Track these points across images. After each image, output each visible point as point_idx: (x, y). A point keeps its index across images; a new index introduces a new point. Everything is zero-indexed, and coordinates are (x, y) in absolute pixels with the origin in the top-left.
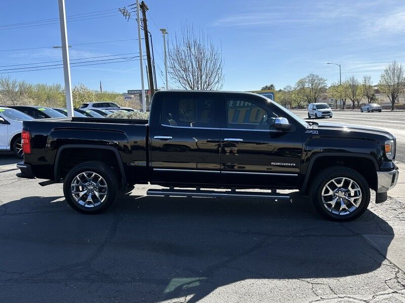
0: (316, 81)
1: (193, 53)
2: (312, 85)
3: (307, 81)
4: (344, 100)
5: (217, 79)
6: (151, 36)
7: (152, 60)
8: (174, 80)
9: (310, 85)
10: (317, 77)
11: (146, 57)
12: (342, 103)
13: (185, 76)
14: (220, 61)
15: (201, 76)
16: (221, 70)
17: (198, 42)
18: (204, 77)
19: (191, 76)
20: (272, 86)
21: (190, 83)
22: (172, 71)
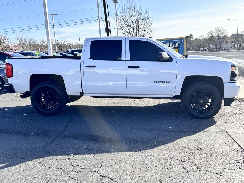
0: (221, 32)
1: (134, 14)
2: (218, 34)
3: (214, 31)
4: (240, 44)
5: (149, 32)
6: (107, 5)
7: (108, 21)
8: (121, 33)
9: (217, 34)
10: (221, 28)
11: (104, 19)
12: (238, 46)
13: (128, 30)
14: (151, 19)
15: (139, 30)
16: (152, 25)
17: (137, 7)
18: (141, 30)
19: (132, 30)
20: (191, 36)
21: (132, 35)
22: (120, 27)
